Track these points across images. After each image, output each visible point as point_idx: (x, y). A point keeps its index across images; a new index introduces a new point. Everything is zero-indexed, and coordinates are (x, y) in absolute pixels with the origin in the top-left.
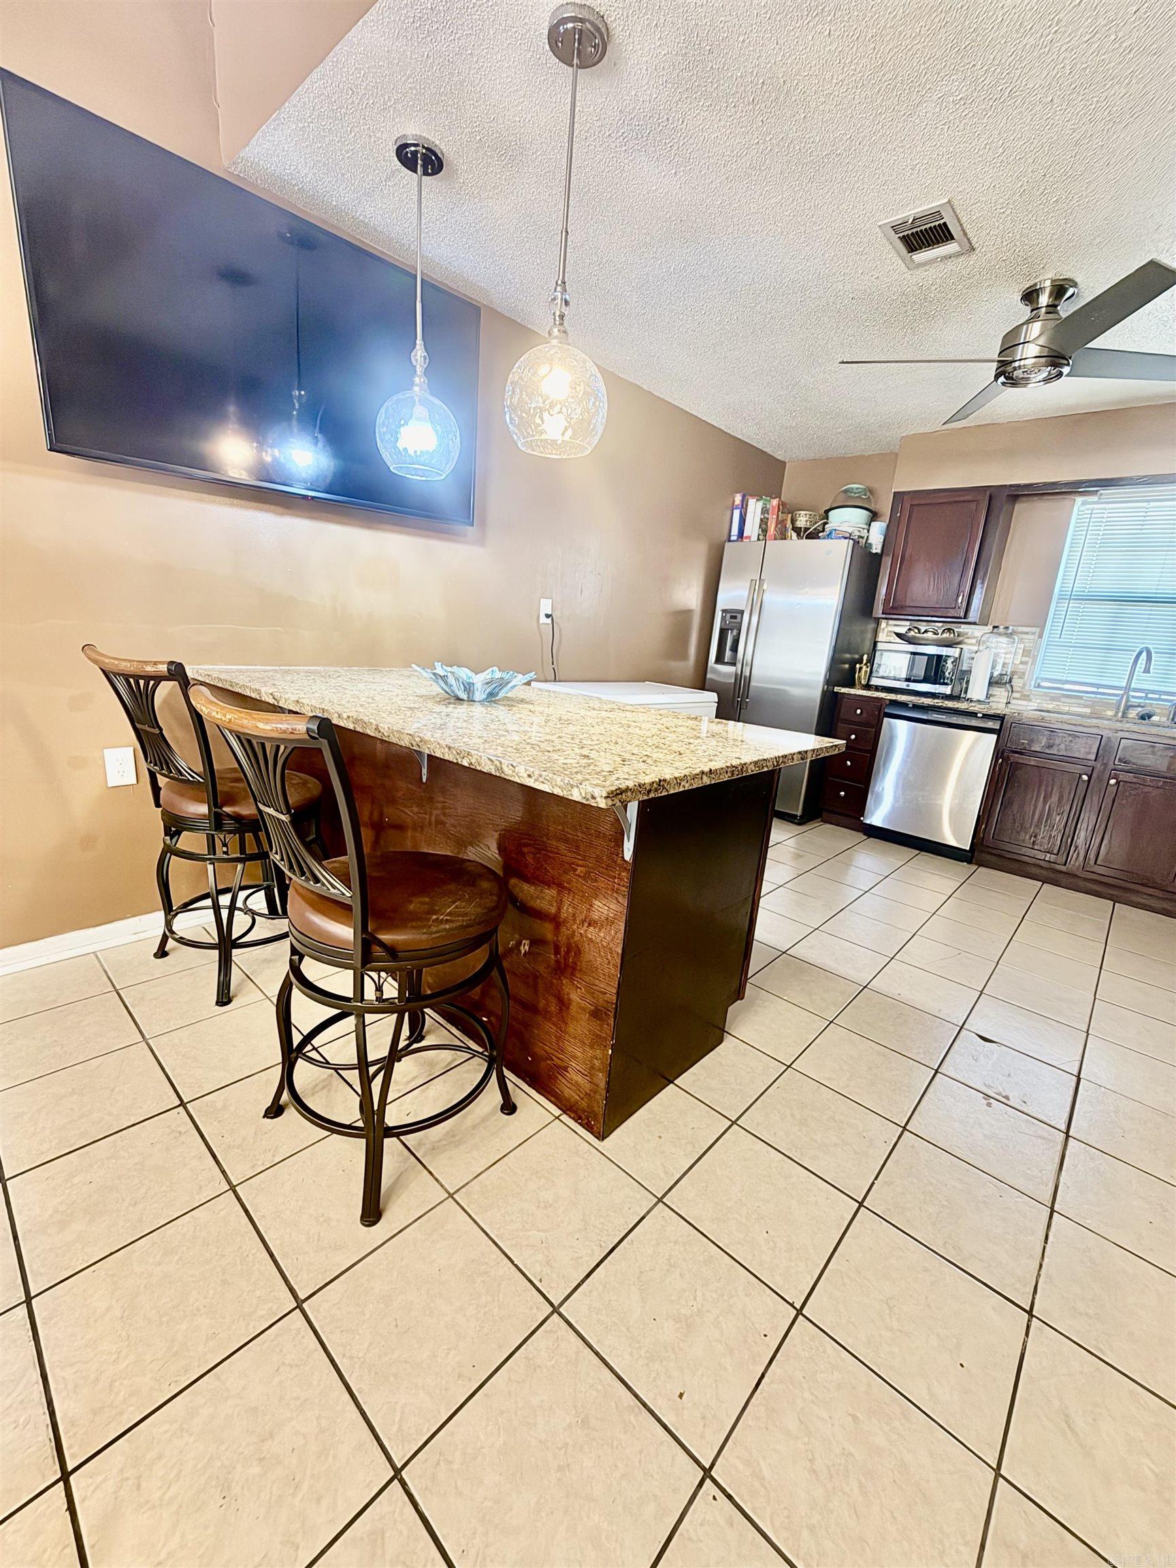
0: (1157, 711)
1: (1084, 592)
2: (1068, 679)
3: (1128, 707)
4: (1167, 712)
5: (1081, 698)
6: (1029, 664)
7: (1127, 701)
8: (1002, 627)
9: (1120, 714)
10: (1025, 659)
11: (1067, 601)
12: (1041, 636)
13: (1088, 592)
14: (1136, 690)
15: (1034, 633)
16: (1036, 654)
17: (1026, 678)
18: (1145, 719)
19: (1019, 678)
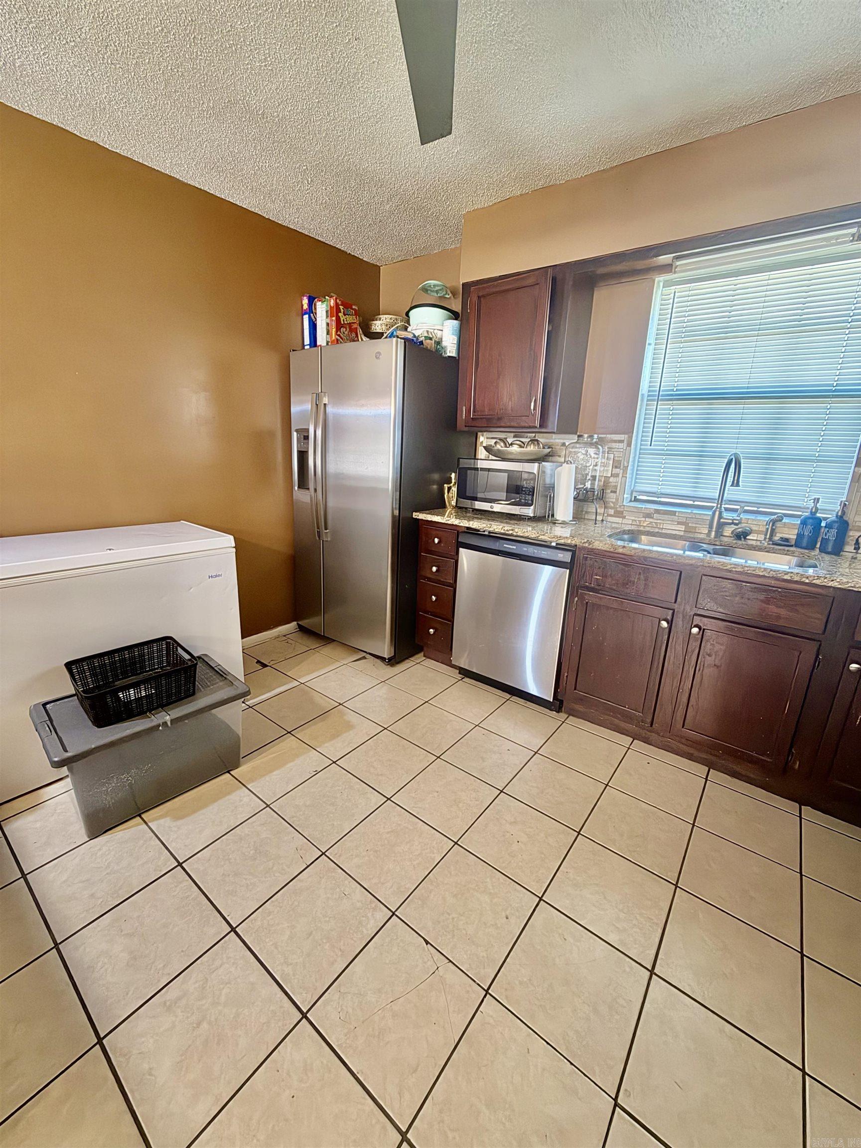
0: (754, 528)
1: (673, 390)
2: (663, 491)
3: (721, 525)
4: (764, 530)
5: (674, 513)
6: (621, 476)
7: (720, 517)
8: (586, 436)
9: (713, 534)
10: (616, 471)
11: (656, 403)
12: (629, 445)
13: (677, 390)
14: (730, 502)
15: (621, 441)
16: (626, 464)
17: (618, 492)
18: (740, 539)
19: (611, 492)
